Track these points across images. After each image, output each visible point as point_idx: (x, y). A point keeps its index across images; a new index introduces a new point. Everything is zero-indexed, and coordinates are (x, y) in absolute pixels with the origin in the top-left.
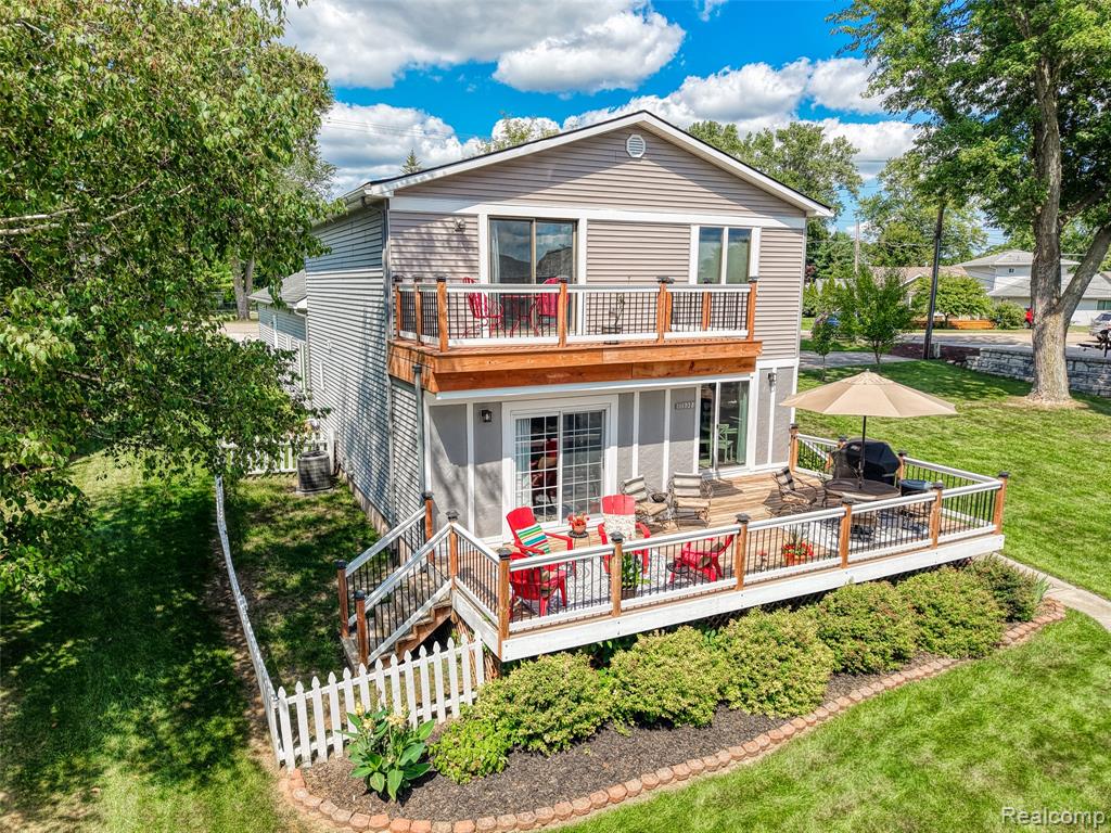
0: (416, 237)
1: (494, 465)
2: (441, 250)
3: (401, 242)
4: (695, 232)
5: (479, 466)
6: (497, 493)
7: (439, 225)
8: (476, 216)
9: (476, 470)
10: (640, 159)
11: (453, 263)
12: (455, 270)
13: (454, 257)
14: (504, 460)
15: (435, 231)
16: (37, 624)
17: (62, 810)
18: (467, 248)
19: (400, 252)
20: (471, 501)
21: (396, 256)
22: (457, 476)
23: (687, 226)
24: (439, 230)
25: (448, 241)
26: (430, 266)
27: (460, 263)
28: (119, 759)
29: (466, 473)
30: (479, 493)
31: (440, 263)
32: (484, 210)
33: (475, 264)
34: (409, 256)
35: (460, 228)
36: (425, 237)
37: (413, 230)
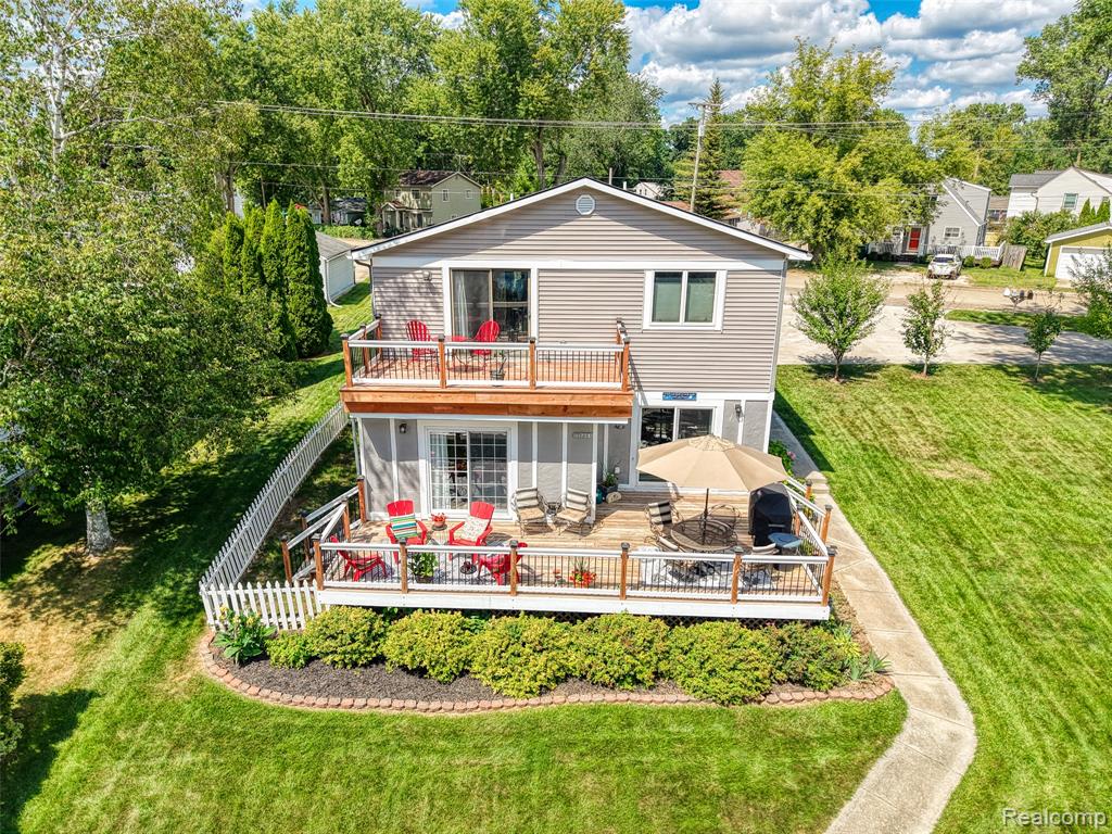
0: (393, 285)
1: (413, 463)
2: (413, 295)
3: (382, 289)
4: (650, 278)
5: (402, 463)
6: (416, 483)
7: (411, 276)
8: (440, 269)
9: (398, 465)
10: (590, 216)
11: (422, 304)
12: (424, 309)
13: (423, 300)
14: (420, 461)
15: (408, 281)
16: (176, 510)
17: (115, 618)
18: (434, 293)
19: (382, 297)
20: (396, 486)
21: (379, 299)
22: (385, 467)
23: (641, 271)
24: (411, 280)
25: (419, 288)
26: (404, 306)
27: (429, 304)
28: (154, 600)
29: (391, 466)
30: (402, 482)
31: (413, 304)
32: (446, 264)
33: (440, 305)
34: (389, 299)
35: (428, 279)
36: (401, 285)
37: (391, 281)
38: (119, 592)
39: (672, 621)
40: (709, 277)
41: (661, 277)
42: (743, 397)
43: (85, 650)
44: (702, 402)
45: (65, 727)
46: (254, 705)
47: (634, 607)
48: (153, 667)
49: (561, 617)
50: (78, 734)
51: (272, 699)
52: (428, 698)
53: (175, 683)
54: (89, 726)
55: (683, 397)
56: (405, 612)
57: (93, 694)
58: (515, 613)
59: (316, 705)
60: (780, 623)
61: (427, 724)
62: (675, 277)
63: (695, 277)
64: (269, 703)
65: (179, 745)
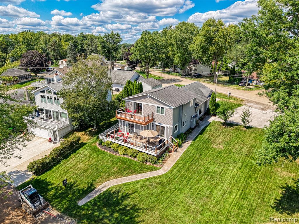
4: (156, 107)
6: (125, 129)
9: (123, 126)
10: (149, 98)
12: (131, 107)
13: (131, 105)
14: (125, 126)
15: (129, 103)
26: (129, 106)
30: (123, 128)
34: (127, 105)
35: (131, 103)
38: (94, 134)
39: (140, 151)
40: (164, 108)
41: (158, 107)
42: (169, 126)
43: (88, 139)
44: (163, 125)
45: (83, 146)
46: (98, 148)
47: (136, 148)
48: (93, 143)
49: (129, 148)
50: (84, 147)
51: (100, 148)
52: (113, 152)
53: (94, 145)
54: (85, 146)
55: (161, 124)
56: (114, 143)
57: (87, 144)
58: (124, 146)
59: (103, 150)
60: (150, 155)
61: (111, 155)
62: (159, 107)
63: (162, 108)
64: (99, 149)
65: (90, 150)
